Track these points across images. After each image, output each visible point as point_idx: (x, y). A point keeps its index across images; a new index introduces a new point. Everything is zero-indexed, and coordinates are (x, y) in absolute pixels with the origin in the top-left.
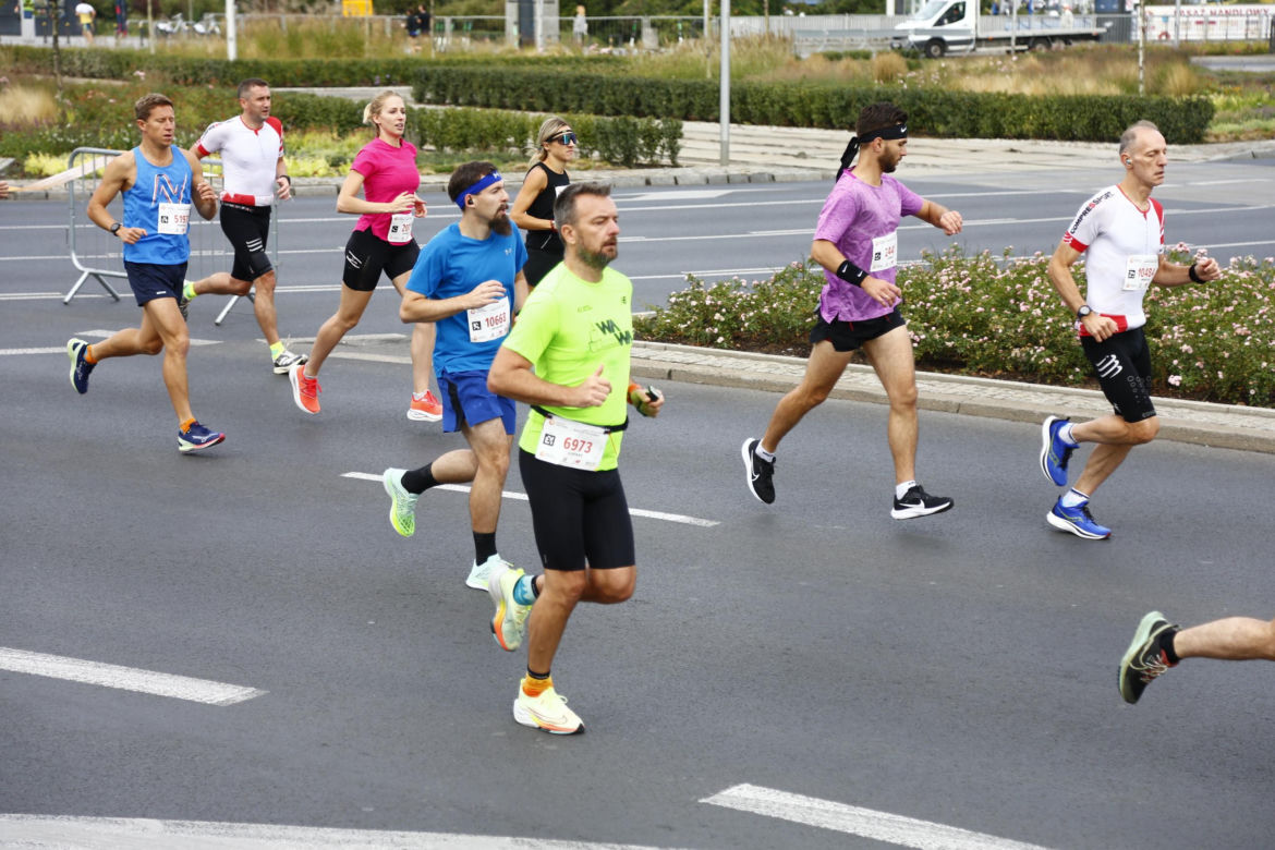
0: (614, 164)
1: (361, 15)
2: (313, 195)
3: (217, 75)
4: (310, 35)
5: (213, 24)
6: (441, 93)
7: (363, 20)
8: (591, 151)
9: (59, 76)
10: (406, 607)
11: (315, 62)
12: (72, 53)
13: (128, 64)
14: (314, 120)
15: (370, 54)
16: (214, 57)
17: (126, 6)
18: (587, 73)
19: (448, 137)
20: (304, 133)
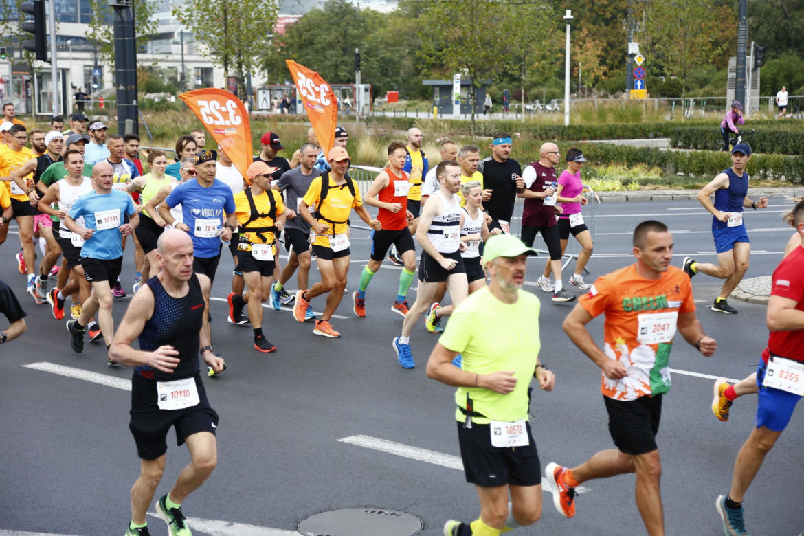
0: (795, 183)
1: (641, 98)
2: (612, 201)
3: (558, 135)
4: (611, 110)
5: (556, 105)
6: (687, 142)
7: (642, 101)
8: (780, 176)
9: (474, 136)
10: (671, 444)
11: (614, 126)
12: (480, 123)
13: (510, 128)
14: (613, 159)
15: (645, 120)
16: (557, 124)
17: (509, 96)
18: (778, 129)
19: (692, 168)
20: (607, 166)
